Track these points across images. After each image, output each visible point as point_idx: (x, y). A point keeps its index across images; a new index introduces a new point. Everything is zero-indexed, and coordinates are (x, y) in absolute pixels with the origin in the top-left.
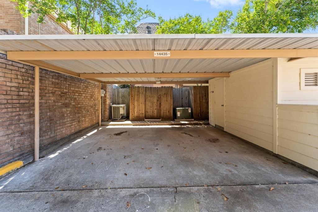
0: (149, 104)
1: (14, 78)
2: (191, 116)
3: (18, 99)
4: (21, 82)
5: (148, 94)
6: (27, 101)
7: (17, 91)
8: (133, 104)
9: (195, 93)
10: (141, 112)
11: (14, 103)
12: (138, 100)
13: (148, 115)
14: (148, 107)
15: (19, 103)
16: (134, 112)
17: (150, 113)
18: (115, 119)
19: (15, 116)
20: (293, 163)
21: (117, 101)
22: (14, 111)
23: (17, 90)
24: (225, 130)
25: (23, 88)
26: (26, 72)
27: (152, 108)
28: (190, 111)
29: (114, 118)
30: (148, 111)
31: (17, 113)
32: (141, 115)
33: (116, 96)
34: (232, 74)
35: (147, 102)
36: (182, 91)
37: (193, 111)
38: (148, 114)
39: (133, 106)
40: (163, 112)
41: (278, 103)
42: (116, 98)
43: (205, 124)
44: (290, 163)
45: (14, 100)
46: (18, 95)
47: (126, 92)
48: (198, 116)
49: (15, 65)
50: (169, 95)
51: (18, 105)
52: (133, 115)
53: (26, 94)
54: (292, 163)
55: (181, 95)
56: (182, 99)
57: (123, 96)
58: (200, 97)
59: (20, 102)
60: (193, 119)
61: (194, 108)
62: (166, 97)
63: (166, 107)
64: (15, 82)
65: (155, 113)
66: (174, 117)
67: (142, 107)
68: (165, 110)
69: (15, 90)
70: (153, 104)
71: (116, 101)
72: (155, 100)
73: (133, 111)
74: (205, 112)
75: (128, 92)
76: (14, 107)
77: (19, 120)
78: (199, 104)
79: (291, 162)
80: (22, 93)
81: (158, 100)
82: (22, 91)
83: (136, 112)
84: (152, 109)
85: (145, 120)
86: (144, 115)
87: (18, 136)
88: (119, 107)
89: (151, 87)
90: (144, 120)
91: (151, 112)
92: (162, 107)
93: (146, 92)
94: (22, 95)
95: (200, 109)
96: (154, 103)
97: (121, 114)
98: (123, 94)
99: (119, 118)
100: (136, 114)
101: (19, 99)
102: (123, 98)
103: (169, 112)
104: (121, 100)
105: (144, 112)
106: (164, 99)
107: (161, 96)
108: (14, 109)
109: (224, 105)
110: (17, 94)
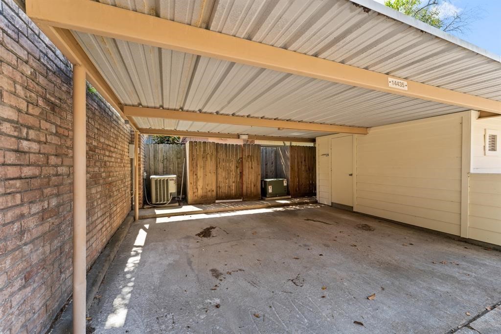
0: (222, 174)
1: (7, 91)
2: (287, 192)
3: (19, 163)
4: (23, 106)
5: (222, 155)
6: (36, 171)
7: (15, 137)
8: (195, 174)
9: (292, 156)
10: (209, 188)
11: (9, 176)
12: (204, 168)
13: (221, 193)
14: (220, 179)
15: (20, 178)
16: (197, 188)
17: (224, 190)
18: (158, 203)
19: (13, 222)
20: (496, 247)
21: (152, 167)
22: (10, 205)
23: (16, 134)
24: (355, 210)
25: (29, 128)
26: (33, 77)
27: (227, 181)
28: (285, 184)
29: (157, 200)
30: (222, 185)
31: (17, 211)
32: (209, 194)
33: (152, 158)
34: (371, 131)
35: (220, 171)
36: (266, 153)
37: (290, 183)
38: (221, 190)
39: (195, 177)
40: (247, 187)
41: (471, 172)
42: (152, 163)
43: (313, 203)
44: (490, 248)
45: (9, 168)
46: (17, 151)
47: (171, 152)
48: (296, 190)
49: (10, 47)
50: (255, 159)
51: (18, 183)
52: (196, 194)
53: (35, 146)
54: (494, 248)
55: (264, 159)
56: (266, 164)
57: (166, 159)
58: (298, 163)
59: (23, 175)
60: (289, 195)
61: (291, 178)
62: (251, 161)
63: (252, 178)
64: (11, 106)
65: (233, 189)
66: (263, 194)
67: (211, 178)
68: (250, 183)
69: (12, 133)
70: (229, 173)
71: (150, 168)
72: (233, 167)
73: (195, 187)
74: (304, 184)
75: (174, 152)
76: (9, 191)
77: (22, 232)
78: (297, 174)
79: (492, 247)
80: (25, 144)
81: (237, 167)
82: (27, 139)
83: (199, 188)
84: (229, 184)
85: (217, 201)
86: (214, 193)
87: (20, 289)
88: (167, 180)
89: (226, 145)
90: (214, 203)
91: (227, 187)
92: (244, 179)
93: (217, 152)
94: (26, 149)
95: (299, 180)
96: (231, 171)
97: (171, 194)
98: (165, 155)
99: (168, 200)
100: (200, 192)
101: (20, 165)
102: (165, 163)
103: (254, 186)
104: (160, 167)
105: (214, 188)
106: (247, 165)
107: (244, 160)
108: (9, 197)
109: (354, 175)
110: (15, 147)
